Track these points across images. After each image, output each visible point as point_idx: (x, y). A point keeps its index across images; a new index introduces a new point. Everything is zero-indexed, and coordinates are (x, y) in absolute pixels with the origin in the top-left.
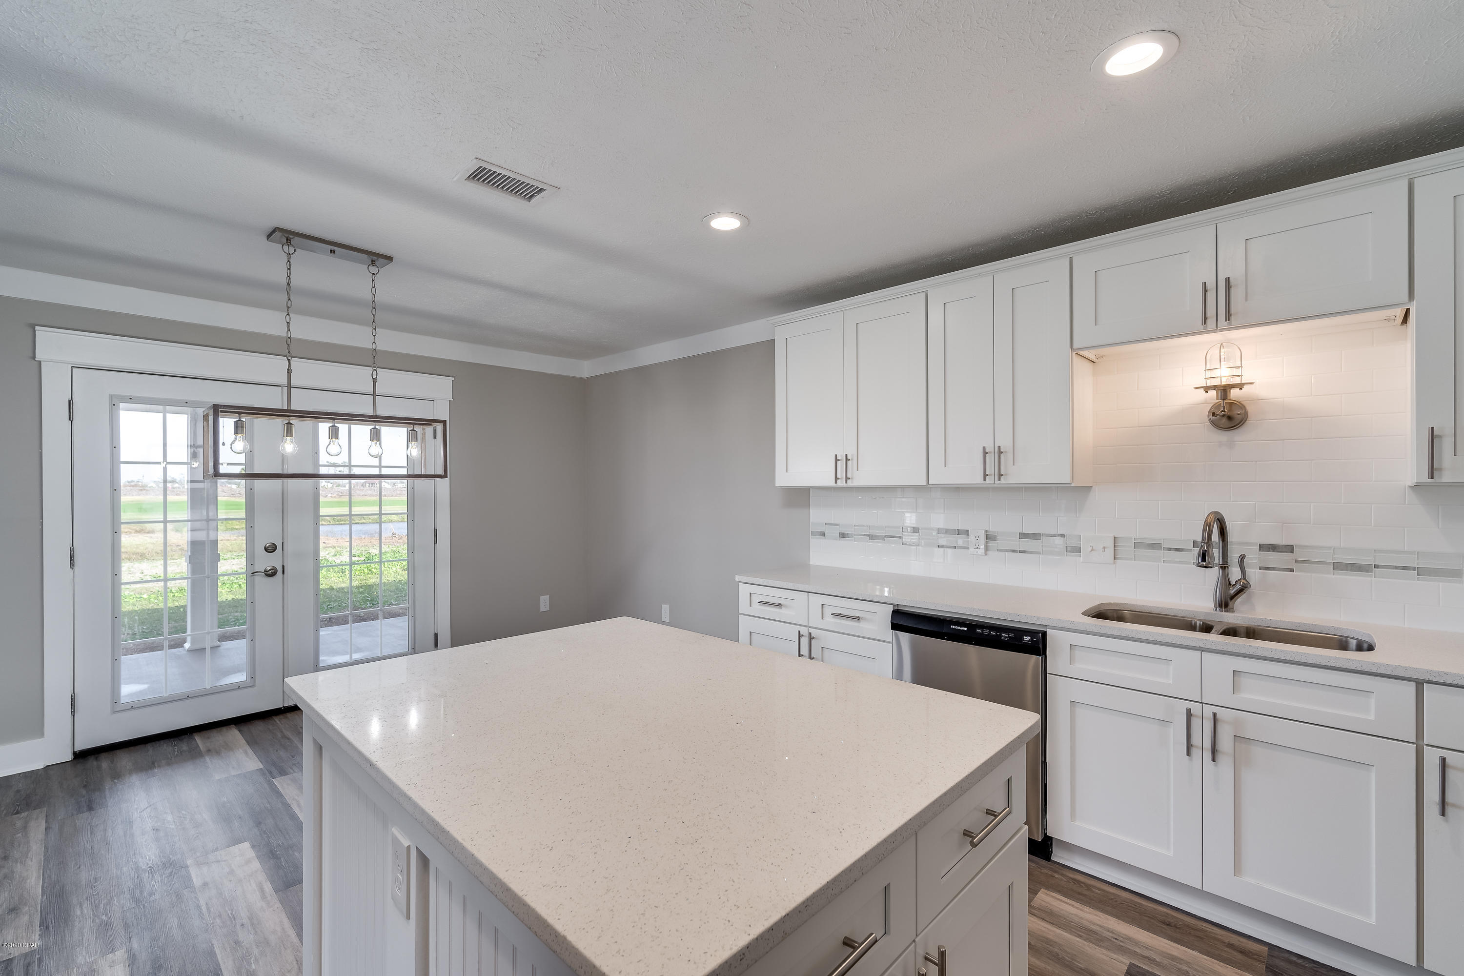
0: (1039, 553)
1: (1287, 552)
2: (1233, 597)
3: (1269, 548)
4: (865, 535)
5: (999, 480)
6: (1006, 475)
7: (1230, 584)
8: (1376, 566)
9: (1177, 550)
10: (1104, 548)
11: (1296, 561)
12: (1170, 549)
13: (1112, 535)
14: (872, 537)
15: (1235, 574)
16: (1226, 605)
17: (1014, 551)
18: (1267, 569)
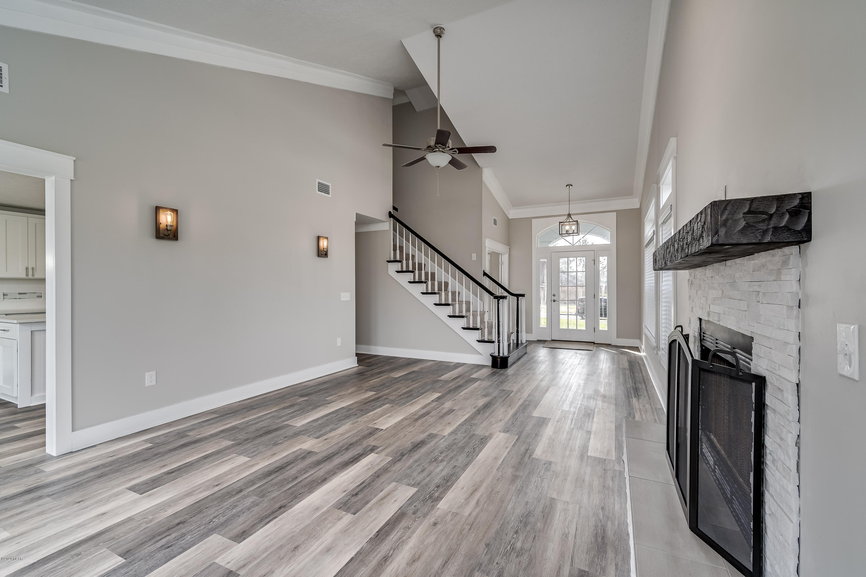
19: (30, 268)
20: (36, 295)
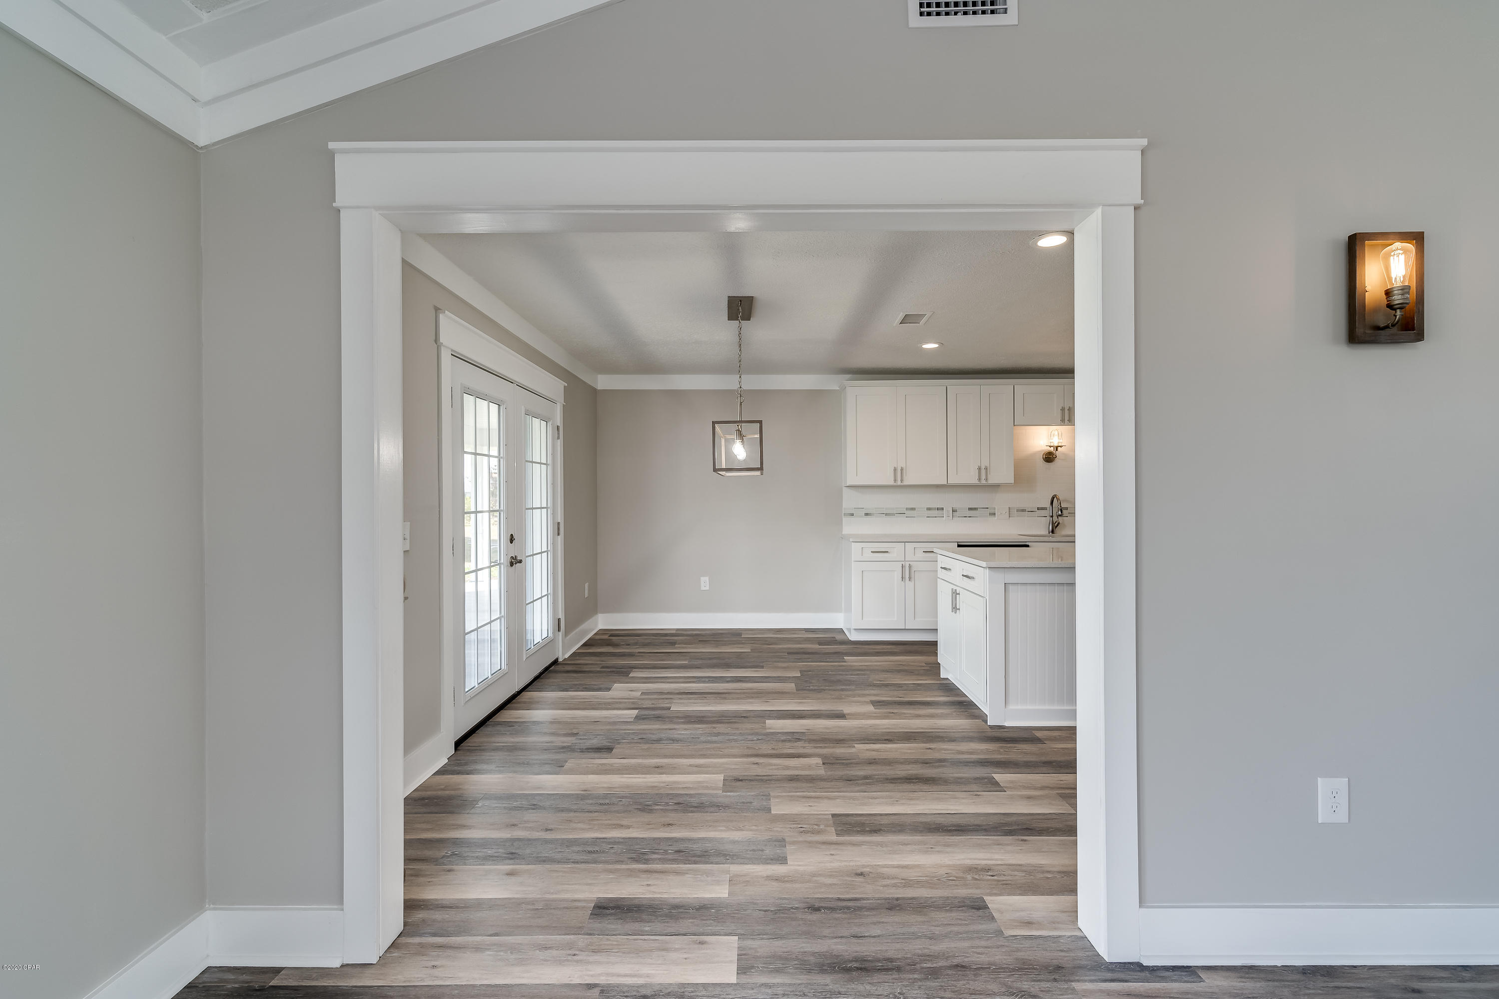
9: (1034, 511)
12: (1029, 511)
13: (1007, 507)
17: (959, 517)
19: (983, 467)
20: (988, 511)
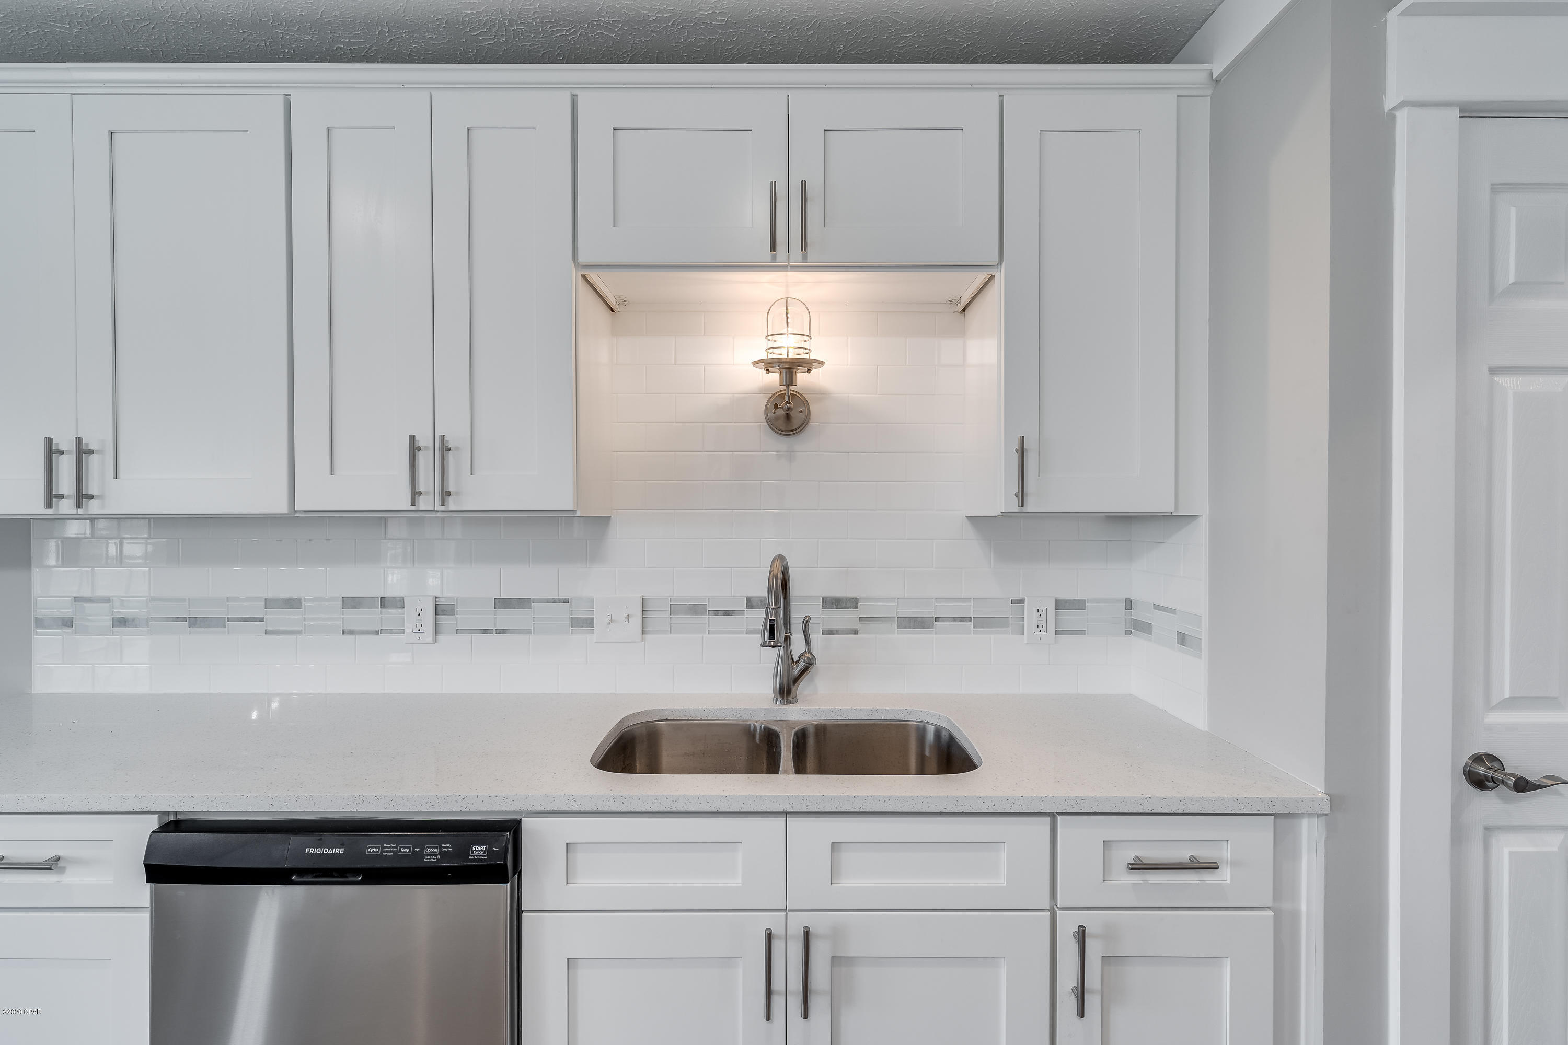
0: (528, 632)
1: (850, 607)
2: (796, 680)
3: (832, 604)
4: (177, 619)
5: (443, 503)
6: (457, 494)
7: (793, 662)
8: (937, 620)
9: (727, 613)
10: (628, 616)
11: (861, 619)
12: (717, 613)
13: (640, 595)
14: (194, 623)
15: (798, 646)
16: (789, 692)
17: (485, 632)
18: (830, 632)
